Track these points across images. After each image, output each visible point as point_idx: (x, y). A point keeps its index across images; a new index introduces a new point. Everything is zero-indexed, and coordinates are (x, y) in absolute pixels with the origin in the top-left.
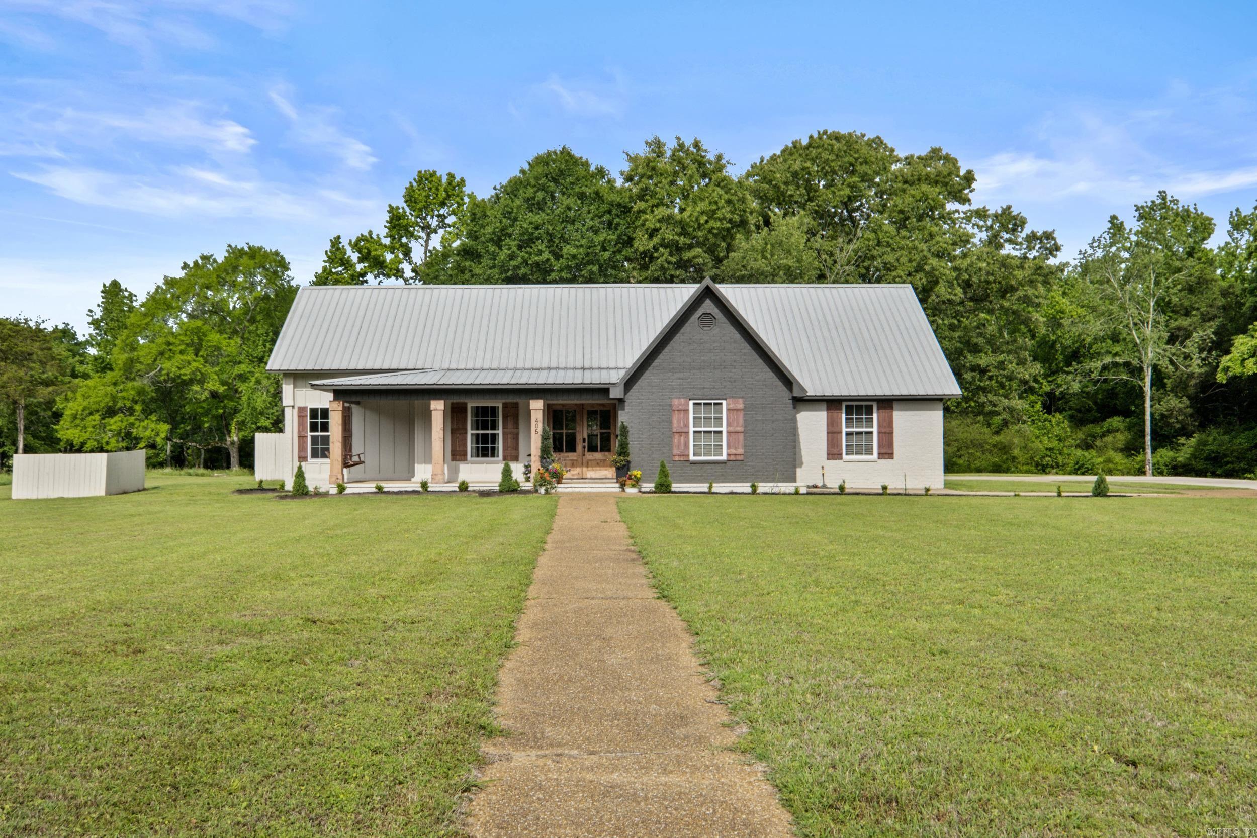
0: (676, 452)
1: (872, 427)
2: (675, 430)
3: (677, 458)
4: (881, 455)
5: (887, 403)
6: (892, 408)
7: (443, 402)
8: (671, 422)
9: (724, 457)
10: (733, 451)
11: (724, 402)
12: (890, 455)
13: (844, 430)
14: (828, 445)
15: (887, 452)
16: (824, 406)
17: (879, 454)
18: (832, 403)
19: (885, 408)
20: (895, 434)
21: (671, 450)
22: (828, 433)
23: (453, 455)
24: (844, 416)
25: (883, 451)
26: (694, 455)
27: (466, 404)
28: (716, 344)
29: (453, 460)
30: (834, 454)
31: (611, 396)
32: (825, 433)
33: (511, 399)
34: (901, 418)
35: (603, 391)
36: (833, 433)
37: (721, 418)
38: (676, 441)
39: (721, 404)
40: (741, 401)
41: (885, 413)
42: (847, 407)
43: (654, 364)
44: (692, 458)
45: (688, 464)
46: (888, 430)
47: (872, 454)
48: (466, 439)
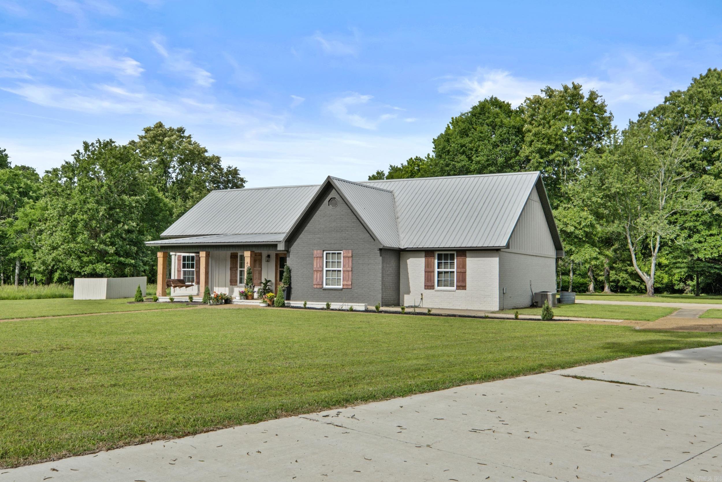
0: (315, 282)
1: (454, 268)
2: (314, 269)
3: (315, 286)
4: (459, 287)
5: (462, 252)
6: (466, 256)
7: (205, 252)
8: (313, 264)
9: (341, 287)
10: (345, 283)
11: (342, 252)
12: (464, 287)
13: (436, 270)
14: (425, 280)
15: (462, 286)
16: (423, 254)
17: (457, 286)
18: (428, 252)
19: (461, 256)
20: (467, 273)
21: (313, 281)
22: (425, 272)
23: (231, 282)
24: (436, 261)
25: (459, 284)
26: (326, 285)
27: (237, 253)
28: (337, 217)
29: (231, 285)
30: (429, 286)
31: (278, 249)
32: (424, 272)
33: (234, 251)
34: (471, 262)
35: (274, 246)
36: (429, 273)
37: (340, 262)
38: (315, 276)
39: (341, 253)
40: (350, 251)
41: (461, 259)
42: (438, 254)
43: (305, 230)
44: (325, 286)
45: (321, 290)
46: (462, 270)
47: (454, 286)
48: (237, 273)
